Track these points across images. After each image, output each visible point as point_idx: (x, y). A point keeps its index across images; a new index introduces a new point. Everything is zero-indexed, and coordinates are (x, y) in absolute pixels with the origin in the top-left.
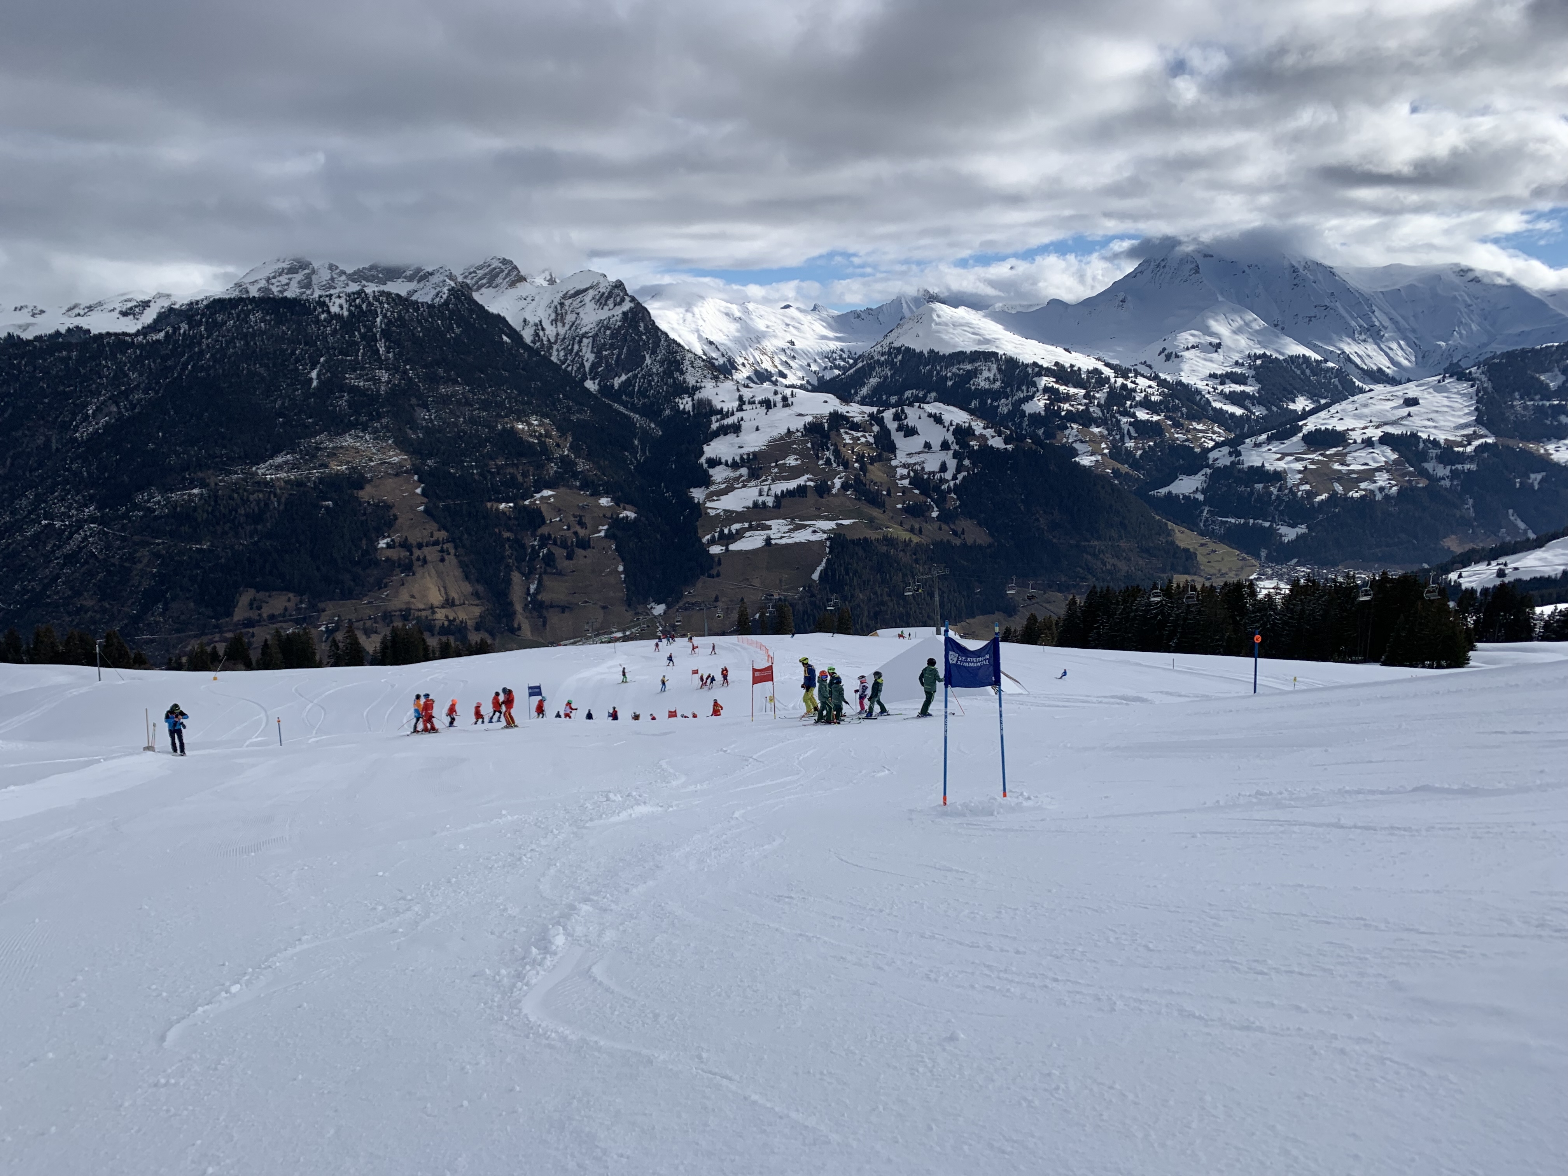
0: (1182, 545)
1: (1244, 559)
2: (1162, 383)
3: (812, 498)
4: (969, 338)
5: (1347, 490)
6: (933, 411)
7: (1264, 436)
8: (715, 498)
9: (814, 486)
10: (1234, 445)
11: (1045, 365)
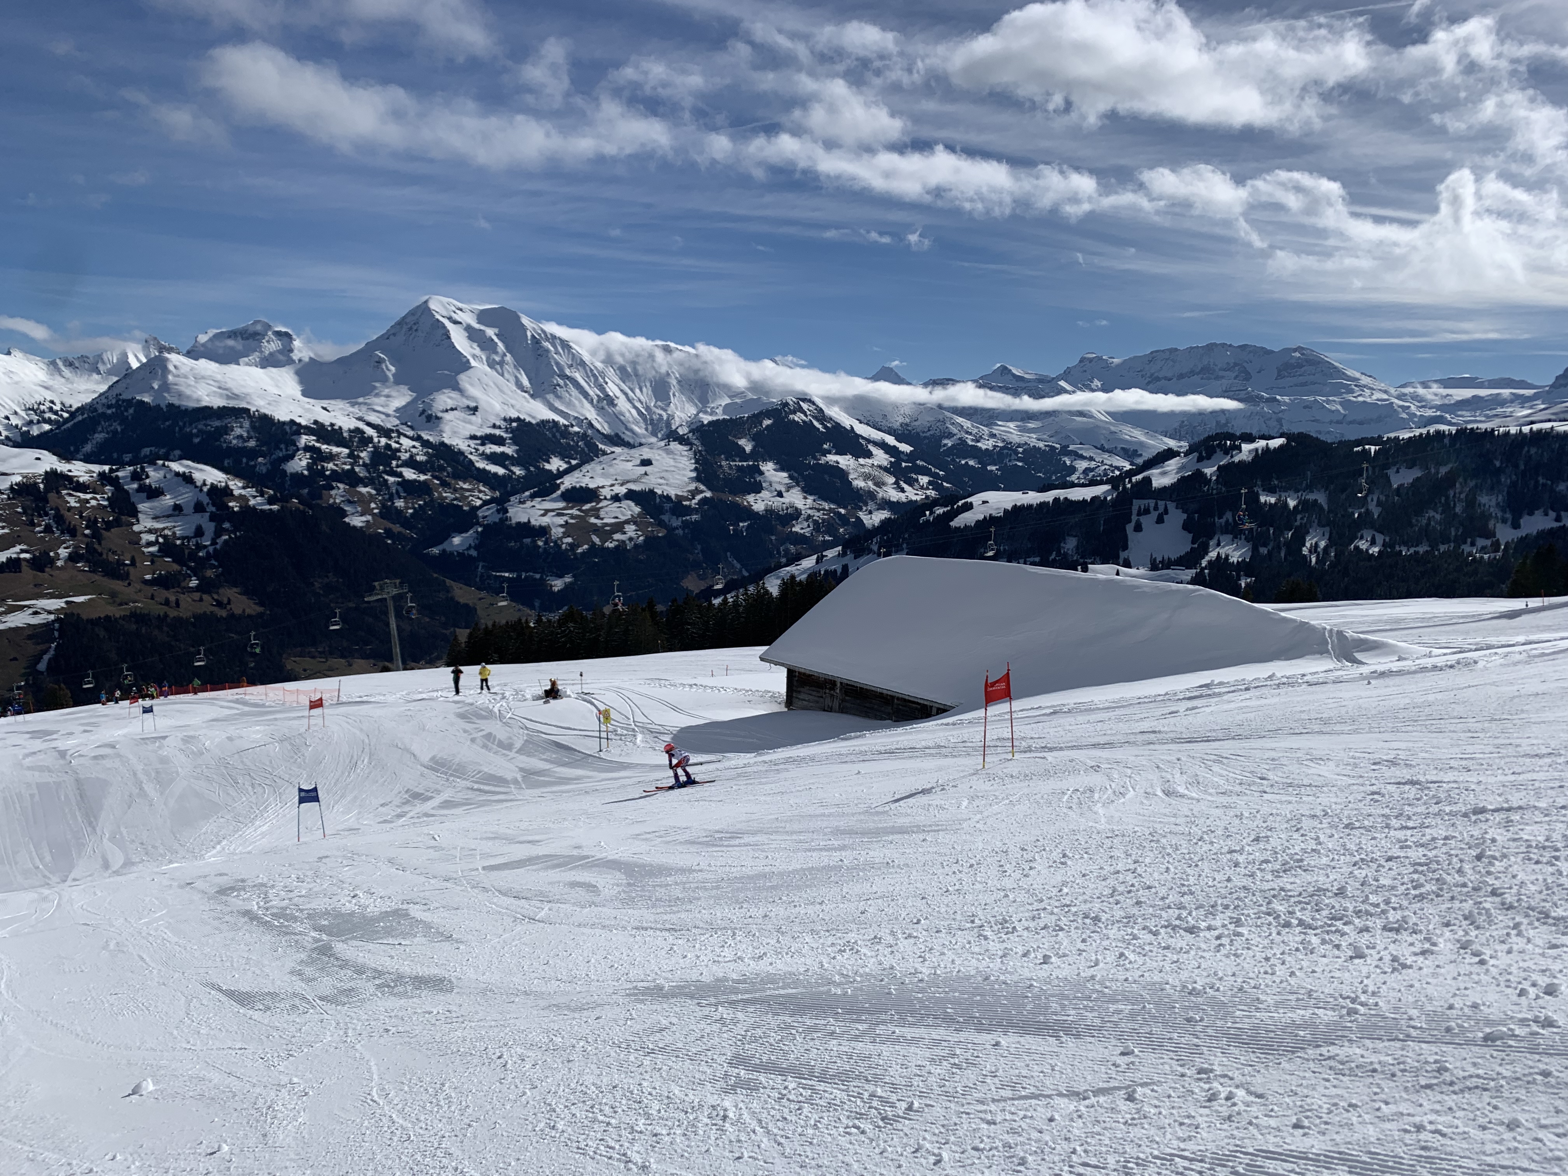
0: (462, 600)
2: (426, 444)
3: (28, 572)
4: (215, 392)
5: (603, 541)
6: (181, 470)
9: (31, 559)
10: (501, 503)
11: (304, 423)
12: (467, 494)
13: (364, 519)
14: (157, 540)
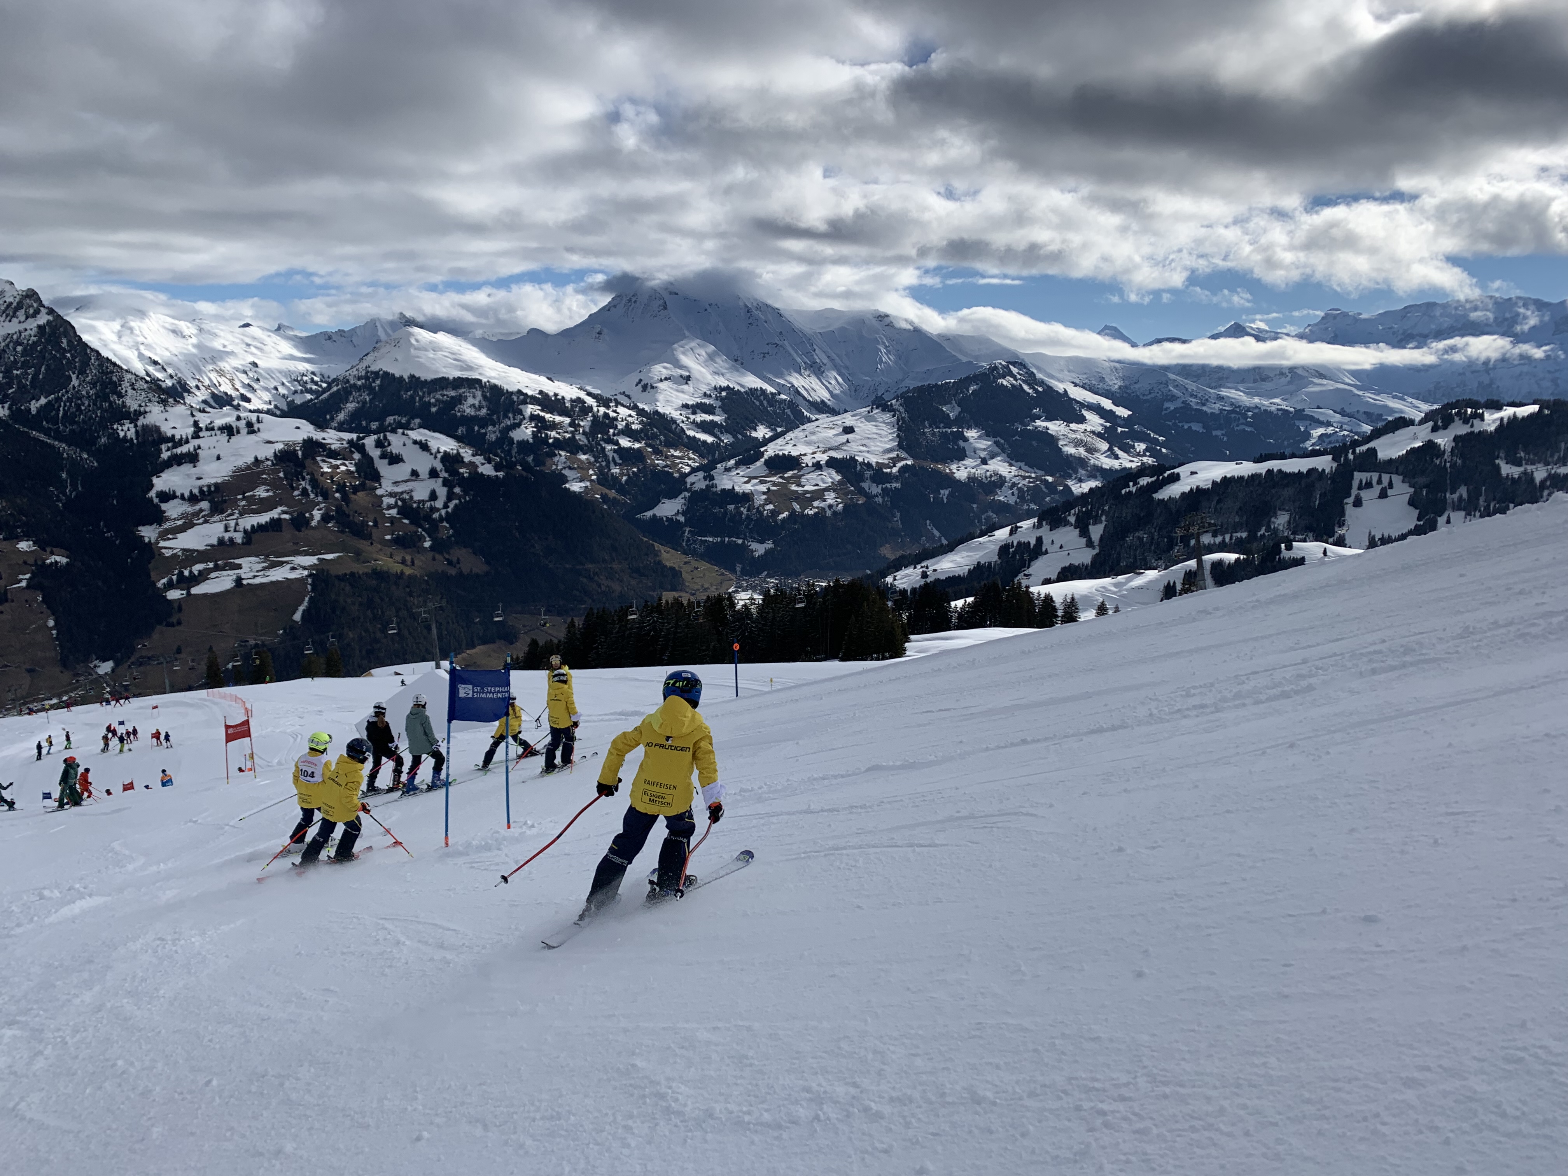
0: (668, 564)
1: (722, 574)
2: (641, 412)
3: (287, 533)
4: (451, 364)
5: (803, 508)
6: (418, 438)
7: (732, 462)
8: (170, 536)
9: (290, 519)
10: (707, 469)
11: (530, 393)
12: (678, 461)
13: (582, 484)
14: (396, 502)
